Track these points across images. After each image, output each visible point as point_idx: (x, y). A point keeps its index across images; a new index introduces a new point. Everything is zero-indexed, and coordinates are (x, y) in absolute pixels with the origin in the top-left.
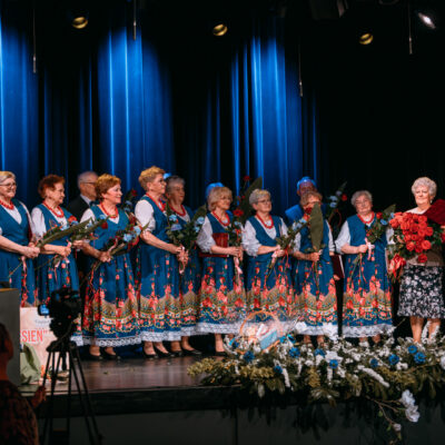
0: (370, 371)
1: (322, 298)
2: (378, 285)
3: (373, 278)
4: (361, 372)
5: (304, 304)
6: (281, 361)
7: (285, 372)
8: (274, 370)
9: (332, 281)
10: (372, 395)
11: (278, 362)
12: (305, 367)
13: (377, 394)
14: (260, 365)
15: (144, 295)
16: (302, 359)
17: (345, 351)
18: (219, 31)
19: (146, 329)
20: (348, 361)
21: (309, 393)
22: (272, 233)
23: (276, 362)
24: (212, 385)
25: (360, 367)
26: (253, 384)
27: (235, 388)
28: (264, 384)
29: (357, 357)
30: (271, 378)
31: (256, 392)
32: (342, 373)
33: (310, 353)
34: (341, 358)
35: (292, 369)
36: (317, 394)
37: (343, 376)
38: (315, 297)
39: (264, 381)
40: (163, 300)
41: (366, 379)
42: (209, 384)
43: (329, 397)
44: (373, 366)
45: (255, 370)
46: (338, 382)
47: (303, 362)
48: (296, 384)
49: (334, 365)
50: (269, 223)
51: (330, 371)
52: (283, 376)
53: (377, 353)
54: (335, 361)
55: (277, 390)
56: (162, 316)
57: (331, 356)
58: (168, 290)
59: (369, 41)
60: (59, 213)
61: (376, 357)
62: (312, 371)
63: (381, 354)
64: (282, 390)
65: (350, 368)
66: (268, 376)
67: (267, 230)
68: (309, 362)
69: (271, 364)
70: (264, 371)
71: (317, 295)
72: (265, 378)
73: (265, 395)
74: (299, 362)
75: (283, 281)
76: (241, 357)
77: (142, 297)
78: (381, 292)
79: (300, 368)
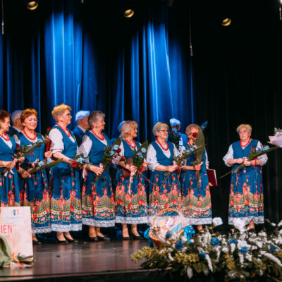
0: (270, 255)
1: (201, 198)
2: (249, 189)
3: (245, 184)
4: (263, 256)
5: (188, 203)
6: (204, 248)
7: (208, 257)
8: (199, 256)
9: (208, 187)
10: (273, 274)
11: (201, 249)
12: (222, 253)
13: (277, 274)
14: (188, 252)
15: (55, 198)
16: (219, 247)
17: (251, 240)
18: (129, 14)
19: (56, 223)
20: (254, 248)
21: (226, 274)
22: (168, 154)
23: (200, 249)
24: (151, 268)
25: (263, 252)
26: (183, 267)
27: (169, 270)
28: (192, 267)
29: (260, 245)
30: (197, 262)
31: (186, 274)
32: (249, 257)
33: (224, 241)
34: (249, 246)
35: (213, 254)
36: (232, 275)
37: (250, 260)
38: (197, 198)
39: (191, 264)
40: (69, 201)
41: (268, 261)
42: (149, 268)
43: (242, 276)
44: (272, 251)
45: (186, 256)
46: (247, 264)
47: (221, 249)
48: (216, 267)
49: (244, 251)
50: (165, 146)
51: (241, 256)
52: (207, 261)
53: (274, 242)
54: (245, 248)
55: (202, 273)
56: (68, 213)
57: (242, 244)
58: (73, 194)
59: (228, 24)
60: (6, 137)
61: (273, 244)
62: (227, 256)
63: (277, 242)
64: (206, 272)
65: (255, 253)
66: (194, 261)
67: (164, 152)
68: (225, 249)
69: (197, 252)
70: (192, 258)
71: (198, 197)
72: (193, 263)
73: (193, 277)
74: (217, 248)
75: (175, 187)
76: (174, 246)
77: (53, 199)
78: (251, 194)
79: (219, 254)
